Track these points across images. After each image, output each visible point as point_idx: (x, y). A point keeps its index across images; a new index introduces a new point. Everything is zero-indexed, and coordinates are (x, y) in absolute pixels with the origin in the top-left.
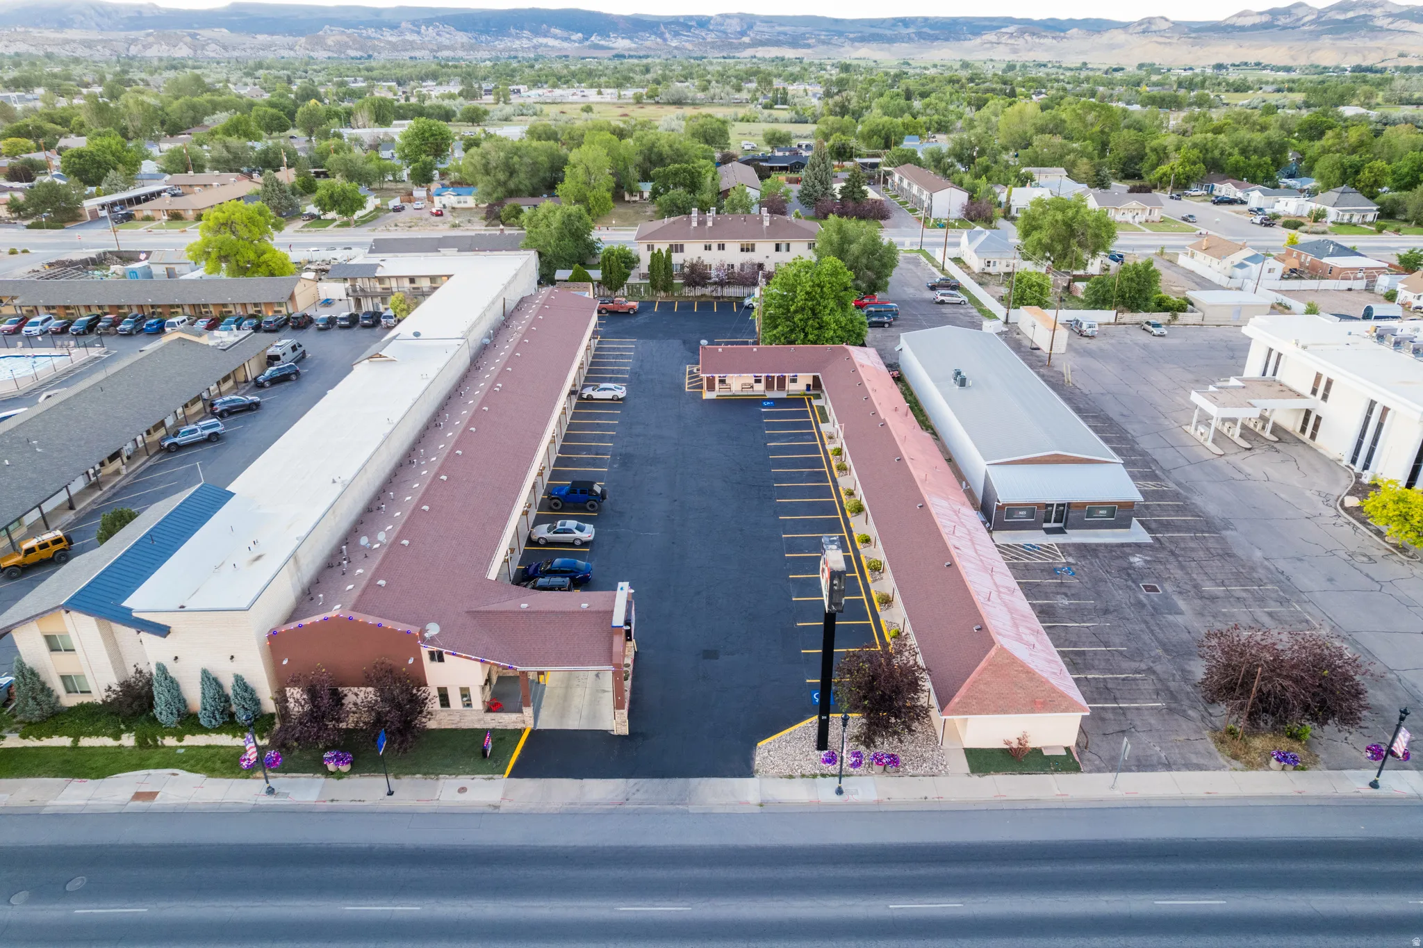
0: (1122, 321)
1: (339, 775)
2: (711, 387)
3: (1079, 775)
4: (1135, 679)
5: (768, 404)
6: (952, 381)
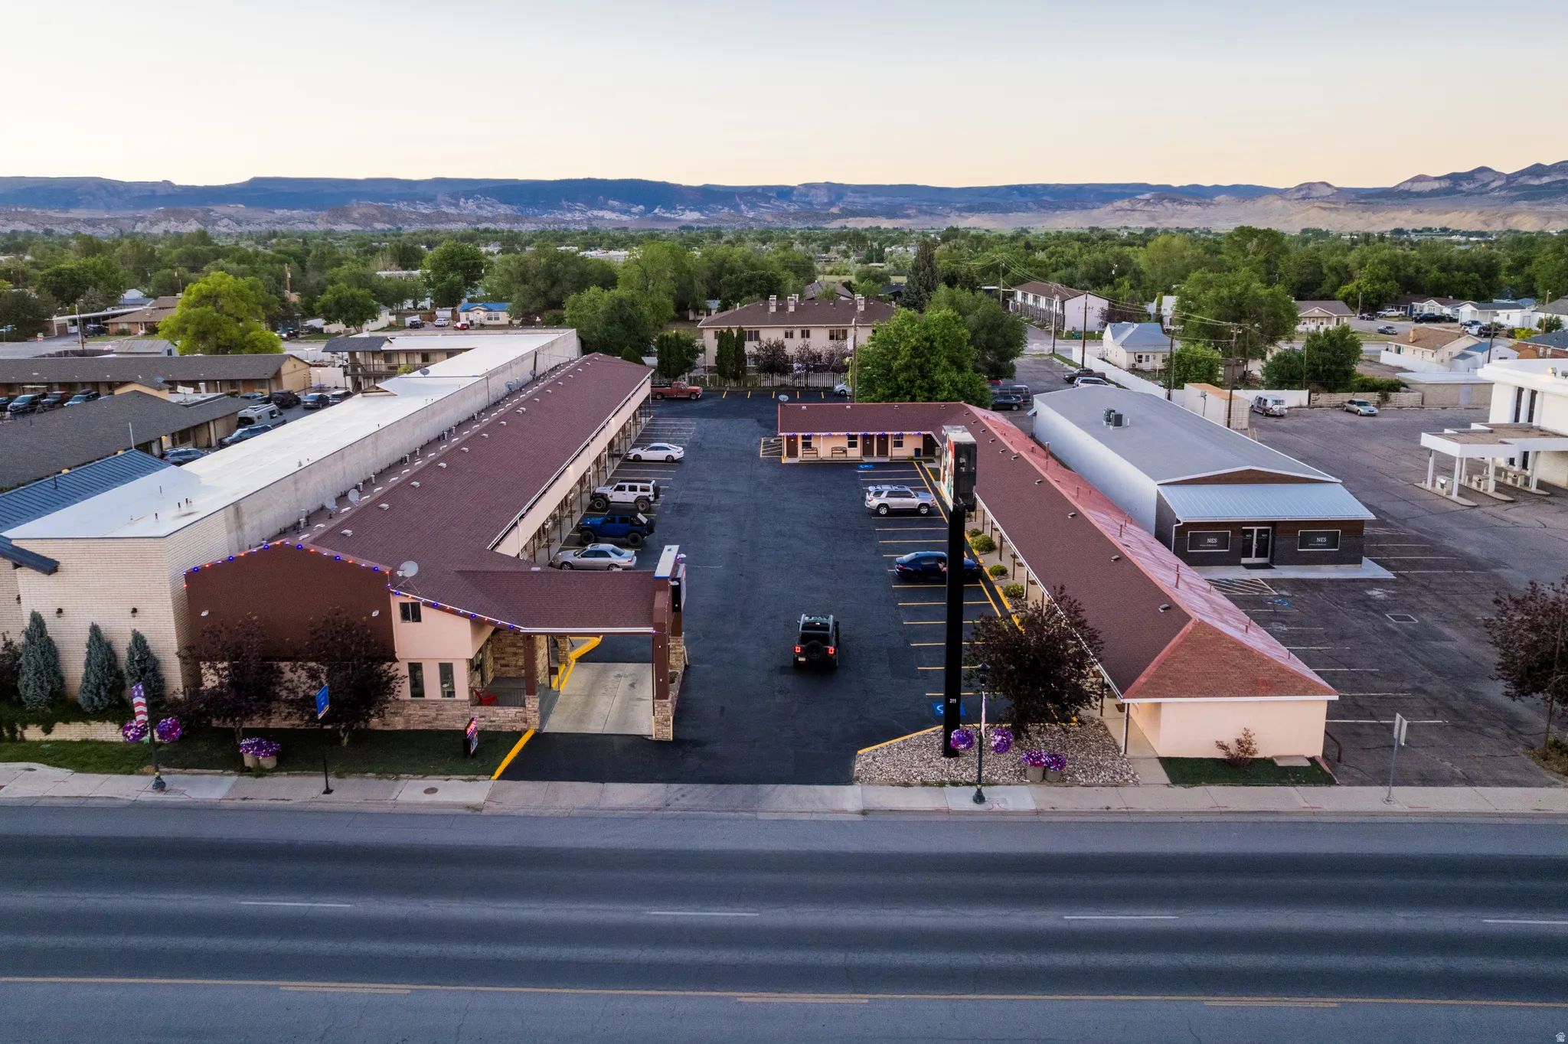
0: (1318, 403)
1: (259, 772)
2: (793, 453)
3: (1334, 789)
4: (1398, 697)
5: (865, 467)
6: (1105, 423)
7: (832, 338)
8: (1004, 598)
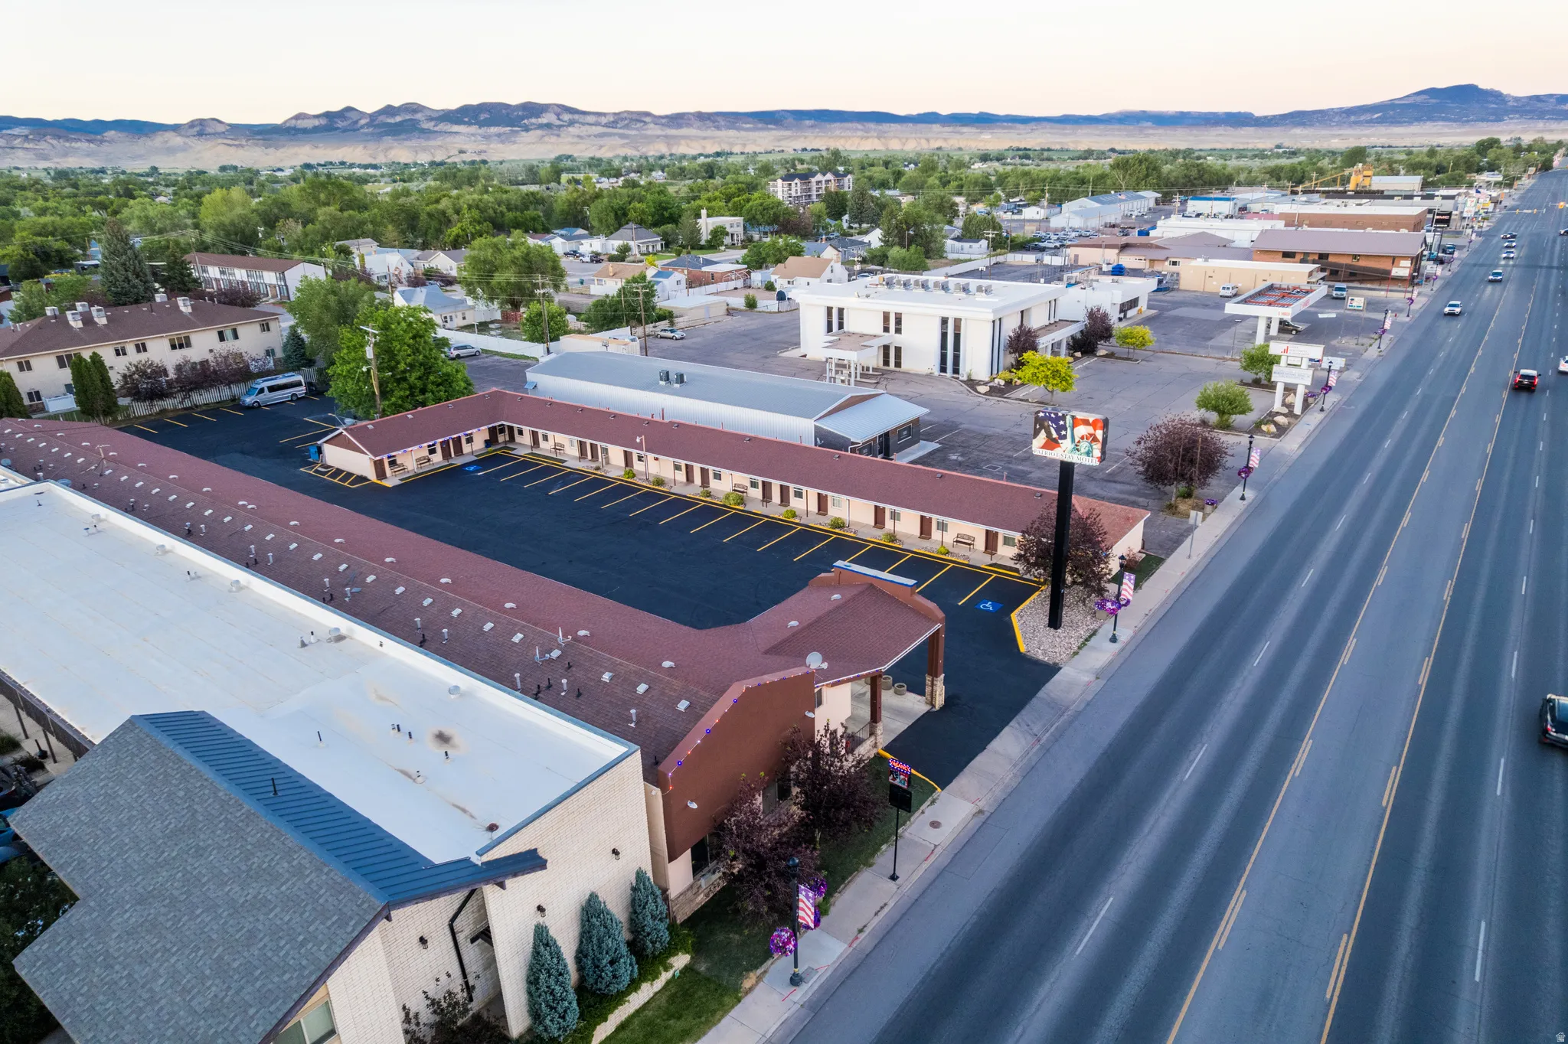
0: (637, 335)
2: (382, 474)
5: (472, 468)
6: (663, 383)
7: (173, 347)
8: (837, 531)
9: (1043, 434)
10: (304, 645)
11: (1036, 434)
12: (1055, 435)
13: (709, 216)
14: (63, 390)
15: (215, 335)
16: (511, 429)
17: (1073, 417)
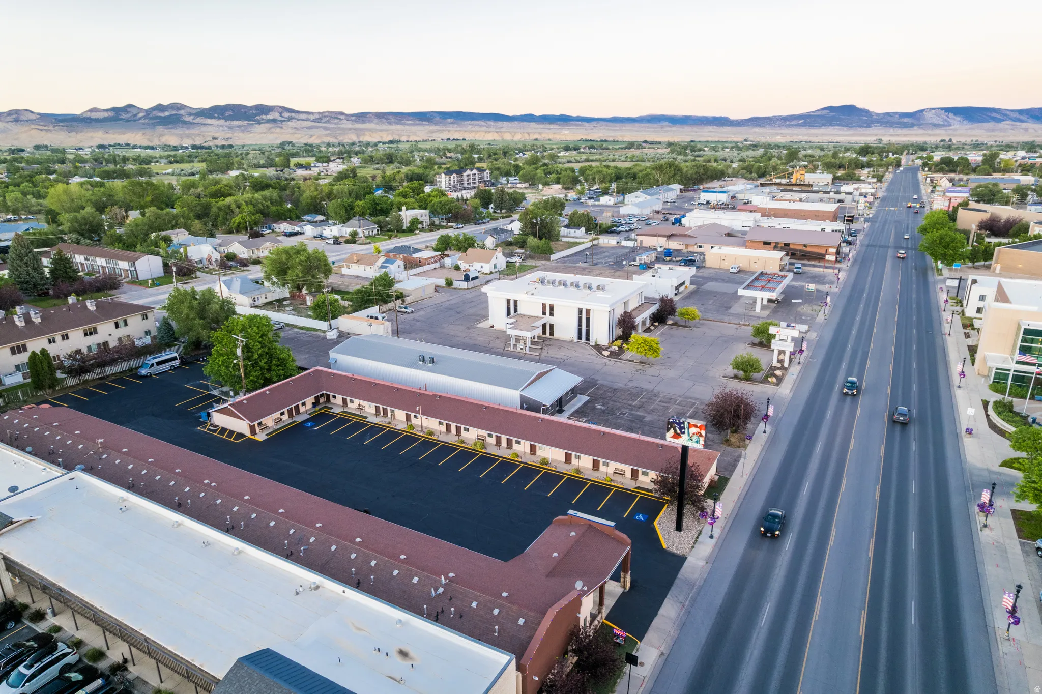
0: (383, 310)
2: (254, 432)
5: (309, 424)
6: (421, 363)
7: (86, 335)
8: (544, 466)
9: (672, 431)
10: (297, 593)
11: (668, 430)
12: (679, 432)
13: (407, 209)
14: (14, 369)
15: (113, 325)
16: (328, 396)
17: (689, 423)
